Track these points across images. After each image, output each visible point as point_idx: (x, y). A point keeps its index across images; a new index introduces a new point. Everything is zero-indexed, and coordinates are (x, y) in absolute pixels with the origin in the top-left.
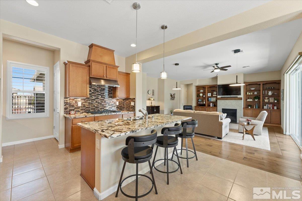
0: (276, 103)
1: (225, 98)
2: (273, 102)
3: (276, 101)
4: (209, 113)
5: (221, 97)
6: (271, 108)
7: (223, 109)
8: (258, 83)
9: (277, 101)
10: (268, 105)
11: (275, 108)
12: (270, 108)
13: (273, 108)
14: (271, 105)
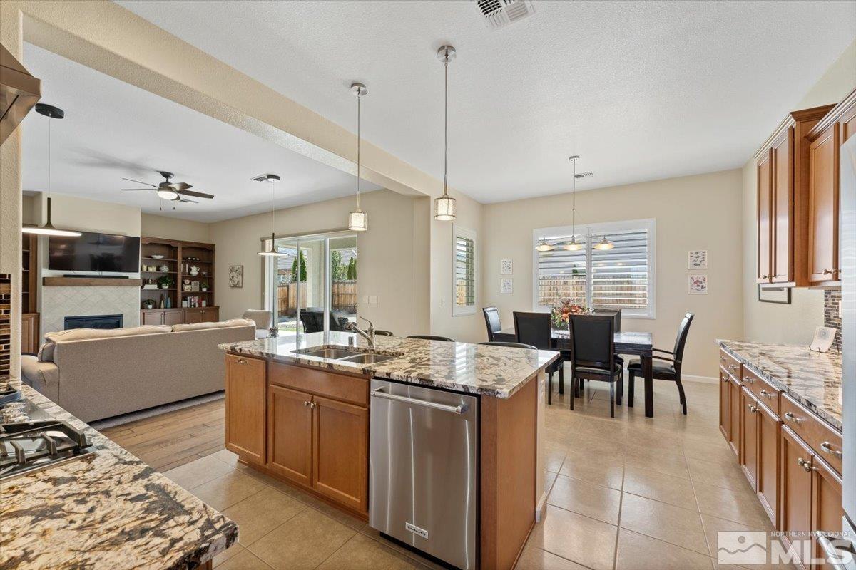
0: (204, 293)
1: (84, 279)
2: (198, 290)
3: (204, 290)
4: (199, 329)
5: (65, 276)
6: (197, 306)
7: (67, 319)
8: (173, 244)
9: (208, 290)
10: (191, 299)
11: (204, 304)
12: (195, 306)
13: (200, 304)
14: (197, 298)
